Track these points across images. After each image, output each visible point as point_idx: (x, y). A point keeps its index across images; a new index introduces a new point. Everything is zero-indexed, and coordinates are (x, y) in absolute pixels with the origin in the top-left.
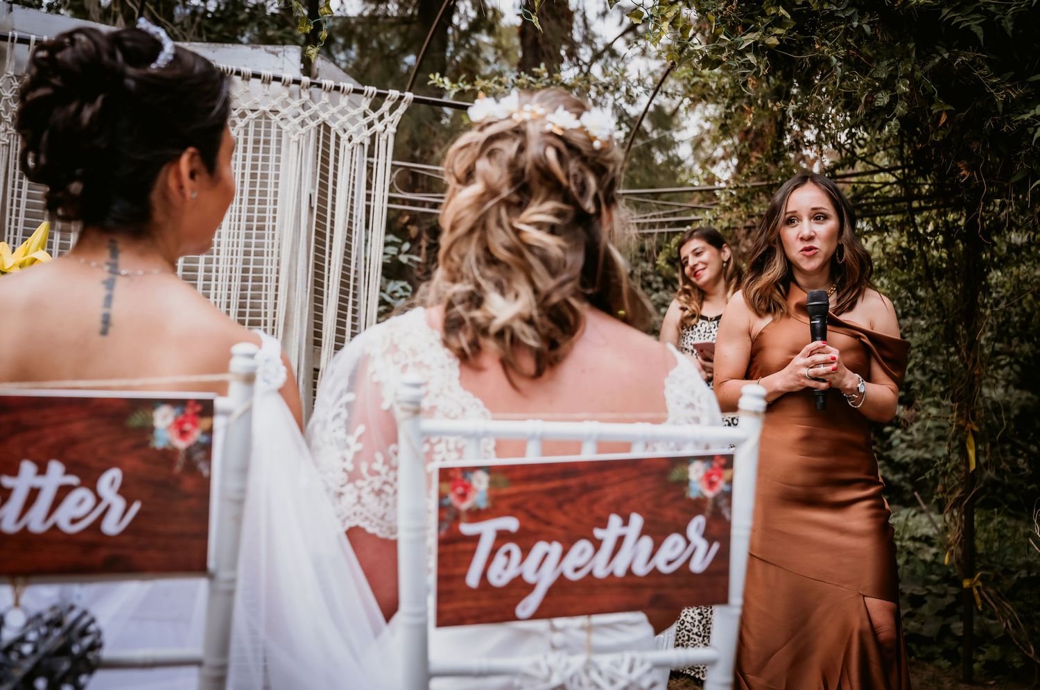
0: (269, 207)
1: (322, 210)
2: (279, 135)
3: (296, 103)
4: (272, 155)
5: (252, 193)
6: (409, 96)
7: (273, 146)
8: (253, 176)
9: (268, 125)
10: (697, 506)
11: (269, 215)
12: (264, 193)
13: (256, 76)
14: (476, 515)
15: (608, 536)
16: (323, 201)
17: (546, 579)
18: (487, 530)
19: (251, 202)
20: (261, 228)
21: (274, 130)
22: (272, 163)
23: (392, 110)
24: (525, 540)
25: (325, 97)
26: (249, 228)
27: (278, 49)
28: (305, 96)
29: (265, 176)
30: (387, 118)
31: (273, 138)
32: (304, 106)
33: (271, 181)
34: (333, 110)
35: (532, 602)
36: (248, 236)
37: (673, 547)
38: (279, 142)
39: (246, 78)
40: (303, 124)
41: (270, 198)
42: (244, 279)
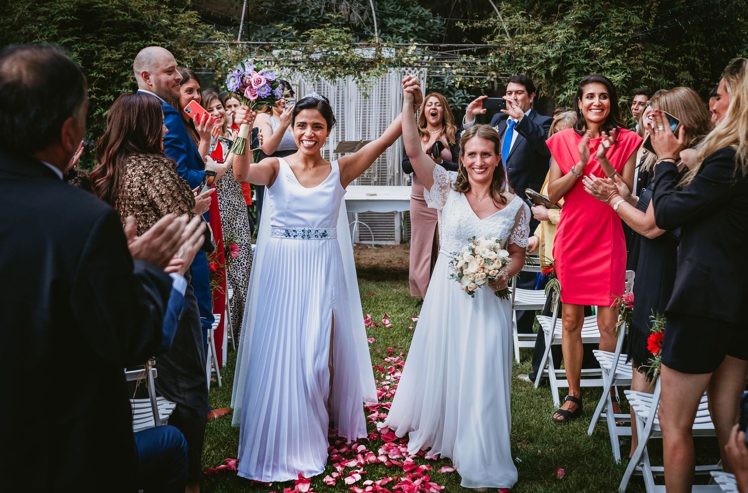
0: (387, 99)
4: (387, 82)
5: (382, 95)
7: (387, 80)
8: (382, 89)
11: (387, 102)
12: (385, 95)
19: (382, 98)
20: (385, 106)
22: (387, 85)
26: (381, 106)
29: (385, 89)
33: (387, 91)
36: (381, 109)
38: (389, 78)
41: (387, 96)
42: (381, 122)
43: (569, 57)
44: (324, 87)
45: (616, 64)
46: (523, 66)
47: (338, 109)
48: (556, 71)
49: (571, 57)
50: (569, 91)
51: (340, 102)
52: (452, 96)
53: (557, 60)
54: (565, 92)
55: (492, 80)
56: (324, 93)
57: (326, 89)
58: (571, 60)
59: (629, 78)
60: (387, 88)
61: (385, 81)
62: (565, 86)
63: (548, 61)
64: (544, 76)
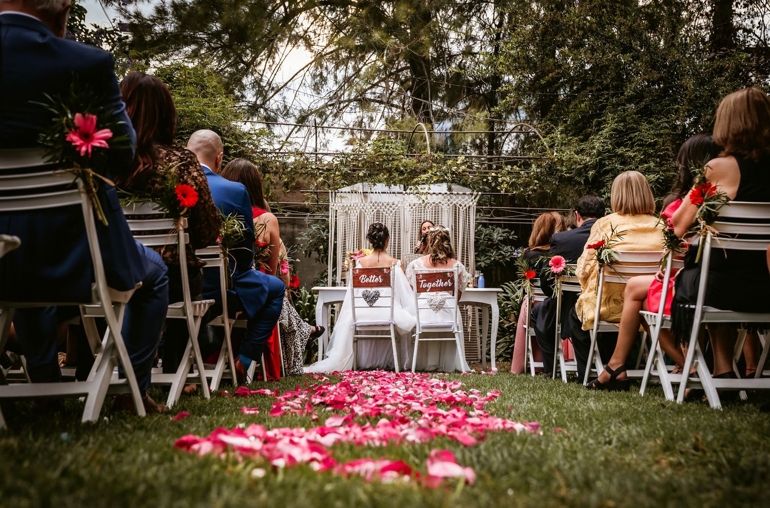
1: (455, 229)
2: (442, 209)
3: (446, 200)
4: (440, 215)
6: (480, 193)
7: (440, 212)
9: (438, 207)
10: (449, 278)
13: (434, 193)
14: (421, 280)
15: (438, 282)
16: (455, 226)
17: (430, 287)
18: (422, 281)
21: (440, 208)
22: (440, 217)
23: (475, 198)
24: (427, 282)
25: (454, 197)
27: (440, 184)
28: (449, 197)
30: (474, 201)
31: (440, 210)
32: (449, 200)
34: (457, 200)
35: (429, 290)
37: (446, 283)
38: (442, 211)
39: (431, 194)
40: (449, 205)
43: (605, 163)
44: (382, 216)
45: (650, 167)
46: (563, 174)
47: (395, 239)
48: (594, 177)
49: (607, 163)
50: (606, 194)
51: (397, 233)
52: (501, 250)
53: (594, 167)
54: (603, 196)
55: (536, 188)
56: (382, 221)
57: (384, 217)
58: (607, 165)
59: (662, 179)
60: (440, 220)
61: (438, 214)
62: (602, 191)
63: (586, 168)
64: (582, 182)
